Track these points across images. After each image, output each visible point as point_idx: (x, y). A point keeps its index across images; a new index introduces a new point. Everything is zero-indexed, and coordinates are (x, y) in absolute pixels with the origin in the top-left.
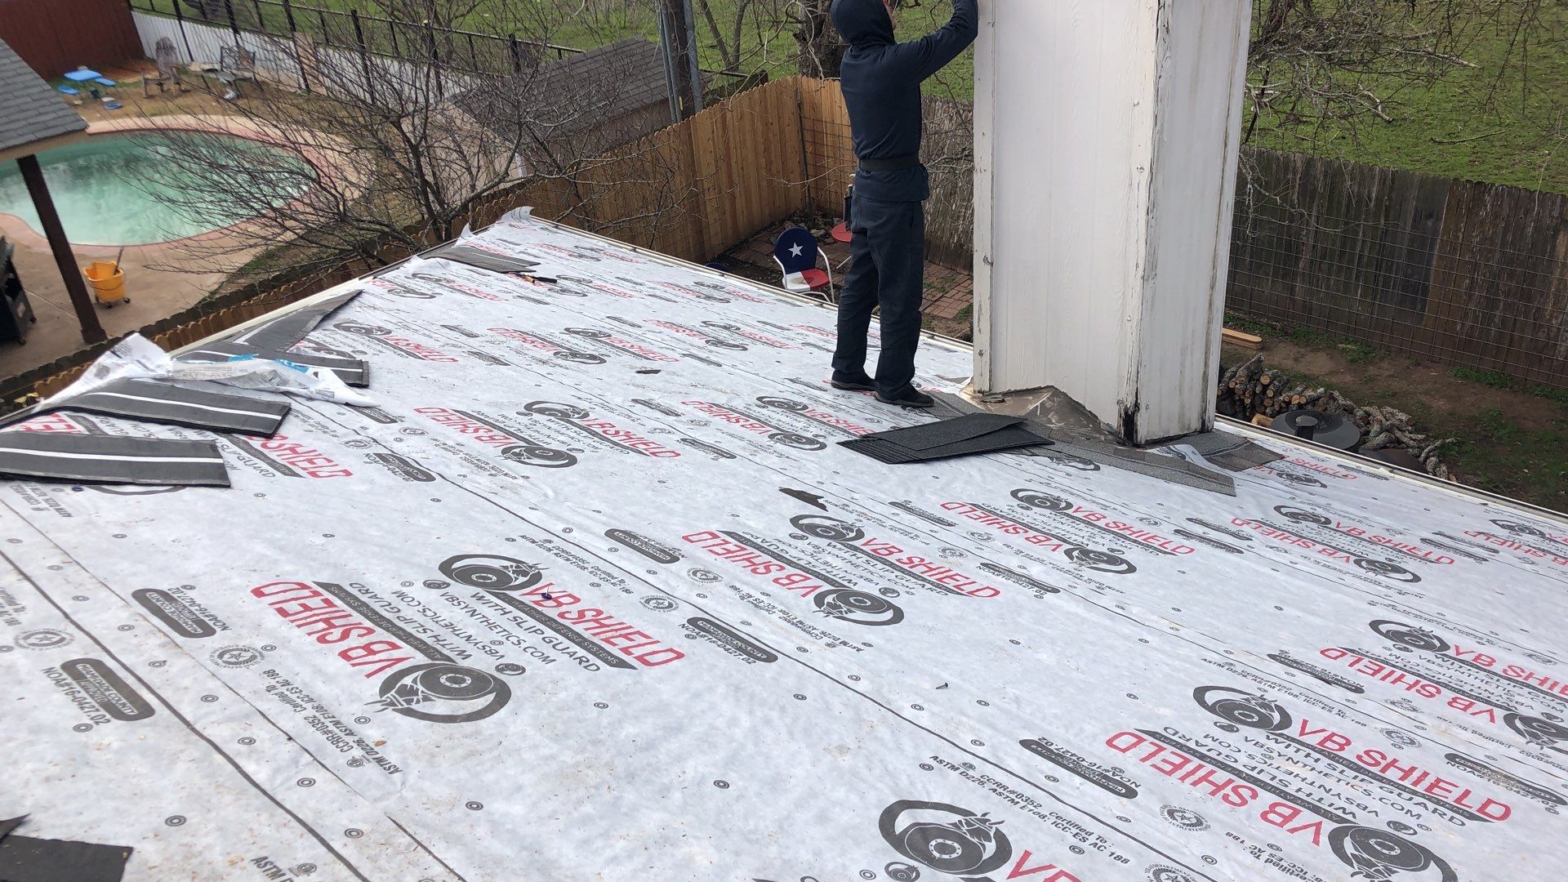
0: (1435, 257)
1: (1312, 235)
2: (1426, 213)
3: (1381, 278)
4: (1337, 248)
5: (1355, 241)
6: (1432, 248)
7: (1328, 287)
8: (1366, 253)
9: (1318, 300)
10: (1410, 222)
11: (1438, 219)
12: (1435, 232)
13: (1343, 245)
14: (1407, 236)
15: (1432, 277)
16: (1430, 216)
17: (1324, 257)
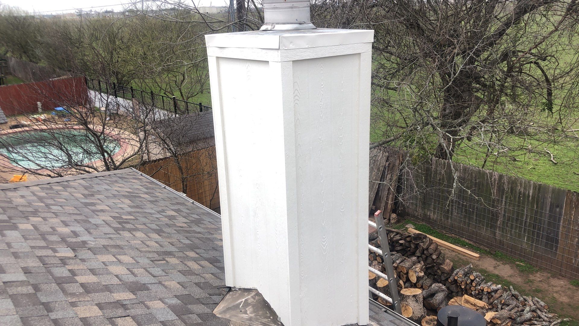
0: (561, 226)
1: (503, 209)
2: (556, 205)
3: (536, 233)
4: (515, 217)
5: (523, 214)
6: (559, 221)
7: (511, 234)
8: (528, 220)
9: (506, 240)
10: (548, 209)
11: (562, 208)
12: (560, 214)
13: (518, 216)
14: (547, 215)
15: (560, 236)
16: (558, 206)
17: (509, 220)
